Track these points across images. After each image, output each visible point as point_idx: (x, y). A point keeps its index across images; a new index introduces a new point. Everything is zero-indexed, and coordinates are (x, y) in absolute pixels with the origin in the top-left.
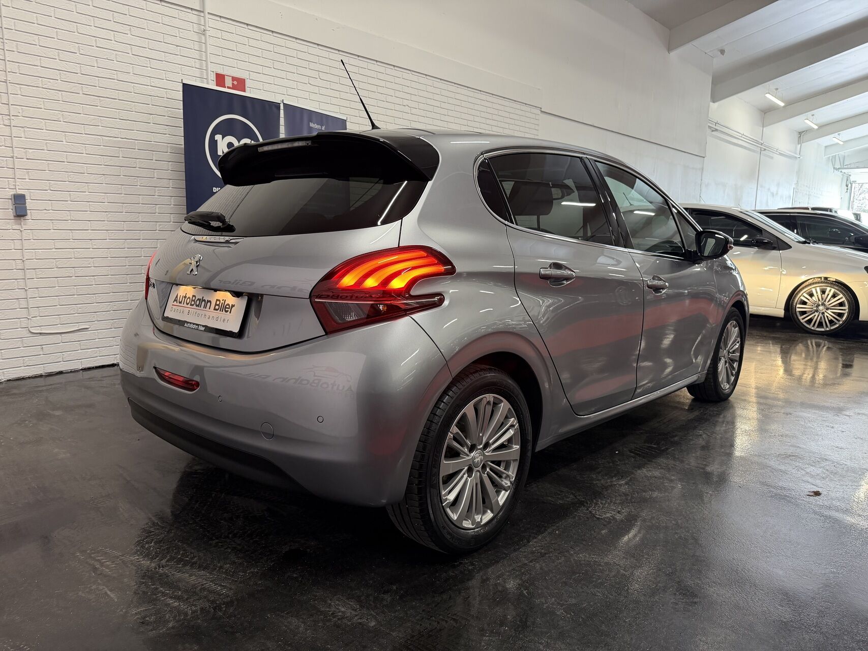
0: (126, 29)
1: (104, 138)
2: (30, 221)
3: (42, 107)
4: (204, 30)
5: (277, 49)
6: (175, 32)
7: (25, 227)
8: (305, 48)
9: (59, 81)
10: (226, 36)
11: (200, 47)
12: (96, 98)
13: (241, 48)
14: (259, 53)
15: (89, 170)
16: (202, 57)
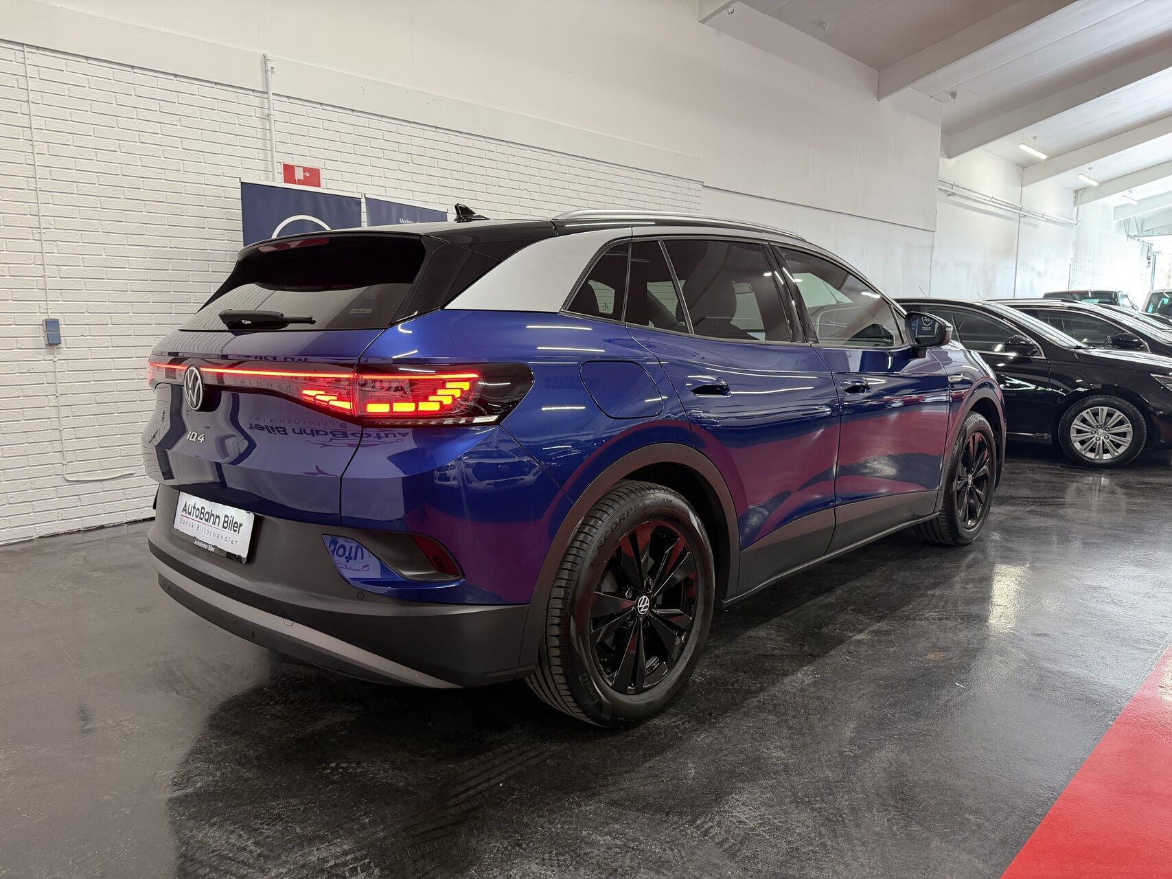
0: (174, 119)
1: (150, 248)
2: (64, 349)
3: (78, 216)
4: (269, 115)
5: (359, 131)
6: (234, 119)
7: (59, 357)
8: (393, 127)
9: (97, 185)
10: (296, 119)
11: (265, 134)
12: (141, 202)
13: (313, 132)
14: (336, 136)
15: (132, 287)
16: (267, 147)
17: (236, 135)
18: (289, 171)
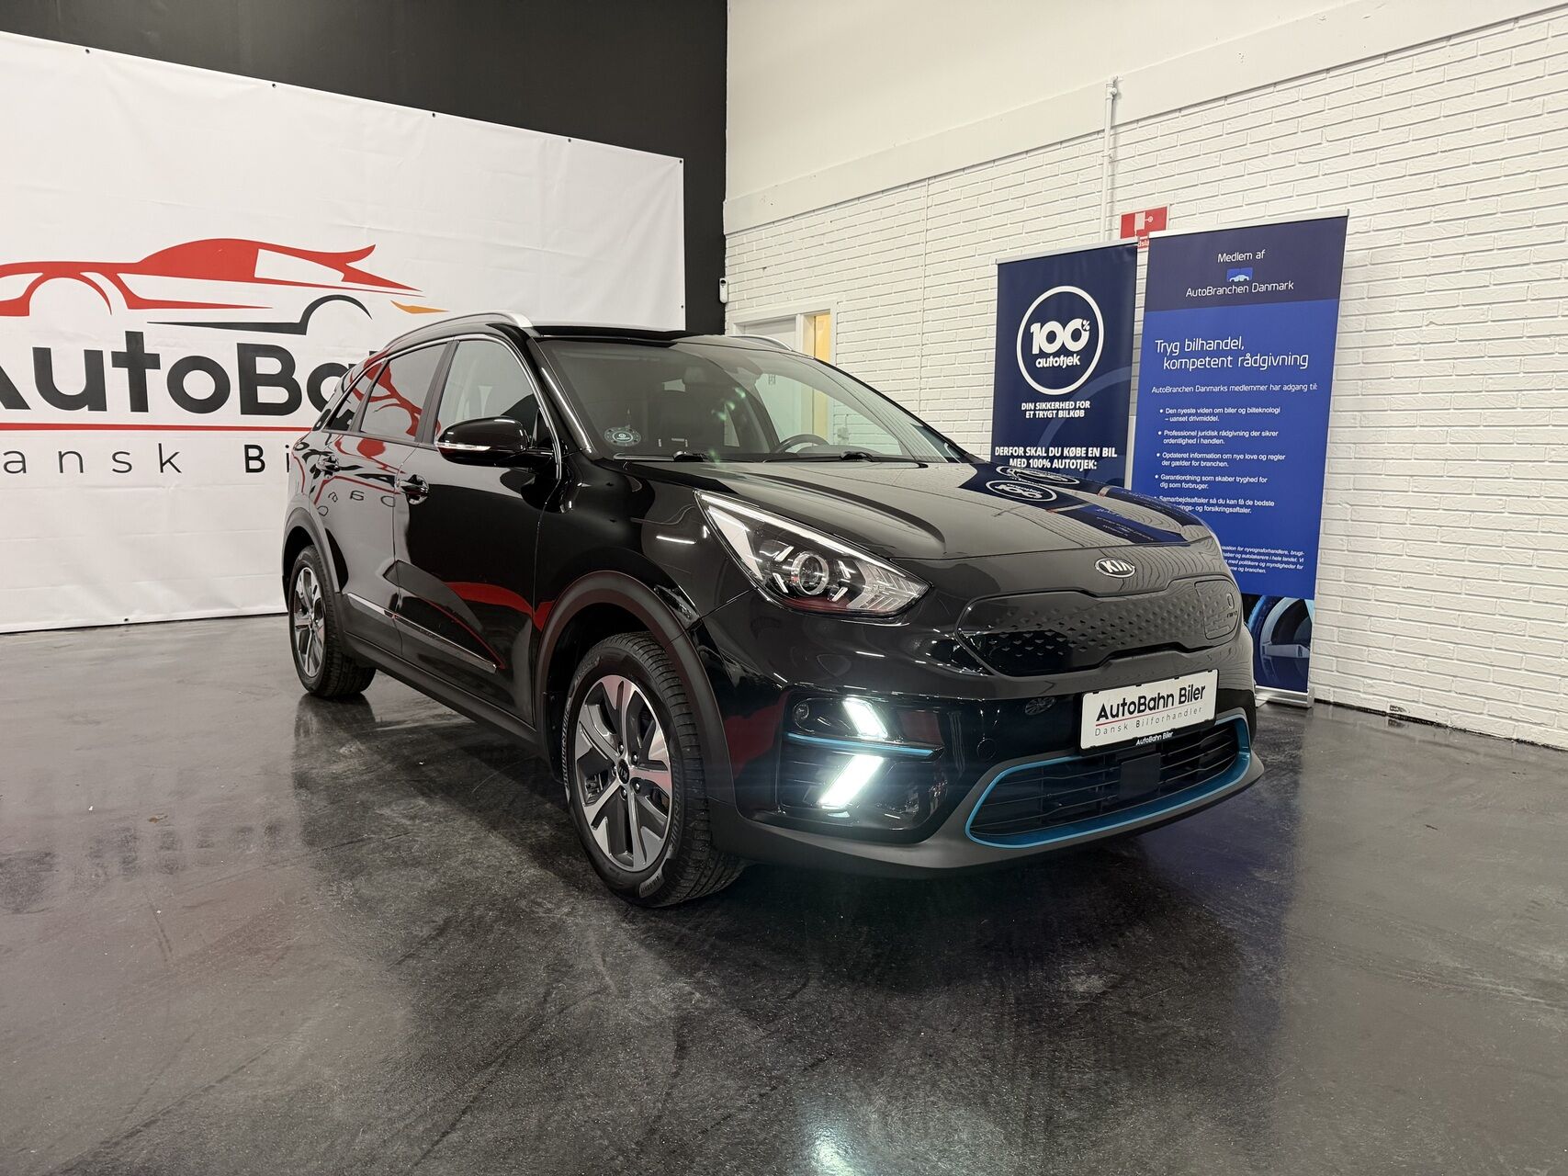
5: (1233, 125)
8: (1294, 95)
10: (1144, 147)
17: (1076, 197)
18: (1128, 220)
